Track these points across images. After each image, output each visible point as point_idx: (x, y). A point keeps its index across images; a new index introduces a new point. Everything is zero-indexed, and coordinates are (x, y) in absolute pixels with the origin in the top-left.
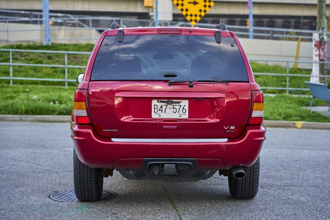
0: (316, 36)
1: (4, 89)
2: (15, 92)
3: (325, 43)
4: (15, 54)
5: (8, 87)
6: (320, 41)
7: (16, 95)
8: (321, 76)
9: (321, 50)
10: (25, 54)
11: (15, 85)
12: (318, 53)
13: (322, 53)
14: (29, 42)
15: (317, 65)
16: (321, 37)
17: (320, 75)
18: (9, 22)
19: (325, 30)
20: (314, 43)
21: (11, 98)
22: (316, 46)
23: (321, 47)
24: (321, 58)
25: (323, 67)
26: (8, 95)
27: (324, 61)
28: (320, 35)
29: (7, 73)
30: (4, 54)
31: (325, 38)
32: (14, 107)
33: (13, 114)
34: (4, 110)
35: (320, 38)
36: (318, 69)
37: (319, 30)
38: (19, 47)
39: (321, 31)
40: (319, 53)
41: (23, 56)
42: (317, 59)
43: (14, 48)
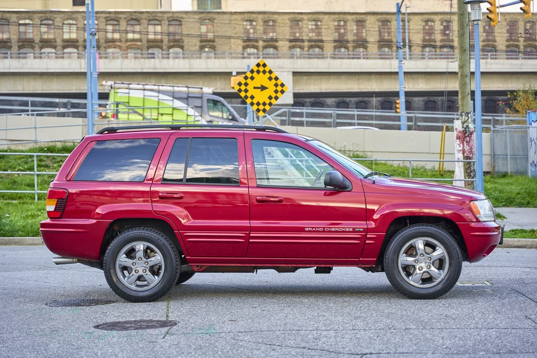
0: (458, 125)
1: (26, 206)
2: (40, 210)
3: (471, 133)
4: (45, 159)
5: (31, 204)
6: (464, 131)
7: (39, 213)
8: (467, 179)
9: (465, 142)
10: (59, 159)
11: (40, 202)
12: (461, 148)
13: (467, 148)
14: (65, 142)
15: (461, 164)
16: (465, 125)
17: (465, 178)
18: (38, 115)
19: (469, 115)
20: (455, 133)
21: (33, 216)
22: (458, 138)
23: (465, 140)
24: (465, 155)
25: (469, 168)
26: (29, 213)
27: (470, 158)
28: (463, 123)
29: (31, 186)
30: (30, 160)
31: (471, 126)
32: (33, 227)
33: (33, 236)
34: (22, 231)
35: (463, 127)
36: (462, 170)
37: (462, 116)
38: (51, 150)
39: (464, 118)
40: (463, 147)
41: (56, 163)
42: (460, 156)
43: (44, 152)
